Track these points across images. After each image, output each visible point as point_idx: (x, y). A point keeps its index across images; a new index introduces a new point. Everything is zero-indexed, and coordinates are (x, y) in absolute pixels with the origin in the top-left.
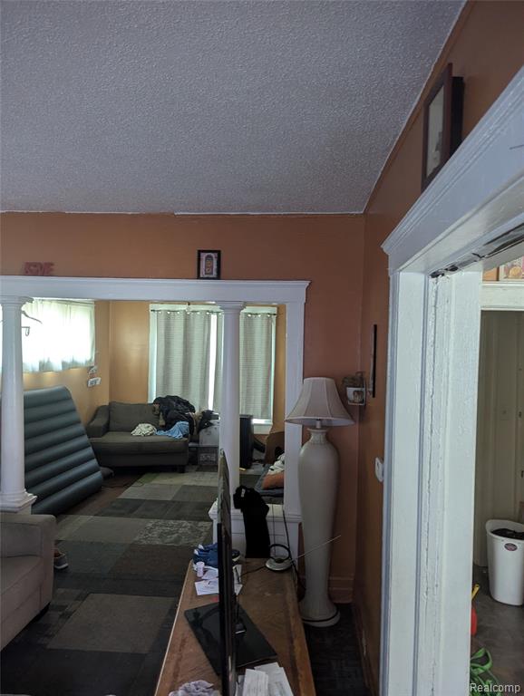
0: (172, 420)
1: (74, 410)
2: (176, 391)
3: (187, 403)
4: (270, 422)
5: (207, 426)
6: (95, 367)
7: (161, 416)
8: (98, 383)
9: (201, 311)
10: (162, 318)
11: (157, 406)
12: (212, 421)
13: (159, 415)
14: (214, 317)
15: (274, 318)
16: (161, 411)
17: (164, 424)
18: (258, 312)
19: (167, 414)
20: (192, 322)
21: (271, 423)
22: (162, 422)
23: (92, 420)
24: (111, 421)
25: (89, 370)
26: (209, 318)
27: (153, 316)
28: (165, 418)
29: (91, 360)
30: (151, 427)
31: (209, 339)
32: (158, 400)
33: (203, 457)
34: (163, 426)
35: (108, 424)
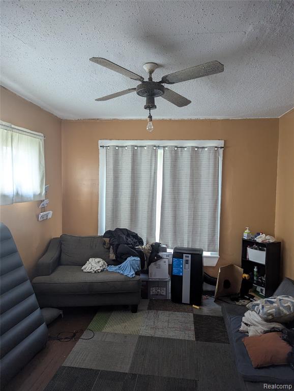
0: (123, 254)
1: (13, 252)
2: (124, 224)
3: (135, 236)
4: (216, 255)
5: (156, 260)
6: (46, 201)
7: (111, 250)
8: (50, 216)
9: (149, 146)
10: (111, 153)
11: (107, 240)
12: (161, 254)
13: (109, 249)
14: (160, 152)
15: (221, 151)
16: (111, 244)
17: (114, 258)
18: (205, 146)
19: (117, 248)
20: (139, 156)
21: (218, 256)
22: (112, 256)
23: (43, 254)
24: (62, 255)
25: (39, 204)
26: (156, 152)
27: (102, 152)
28: (115, 252)
29: (40, 194)
30: (102, 262)
31: (155, 173)
32: (108, 233)
33: (153, 291)
34: (113, 260)
35: (59, 257)
